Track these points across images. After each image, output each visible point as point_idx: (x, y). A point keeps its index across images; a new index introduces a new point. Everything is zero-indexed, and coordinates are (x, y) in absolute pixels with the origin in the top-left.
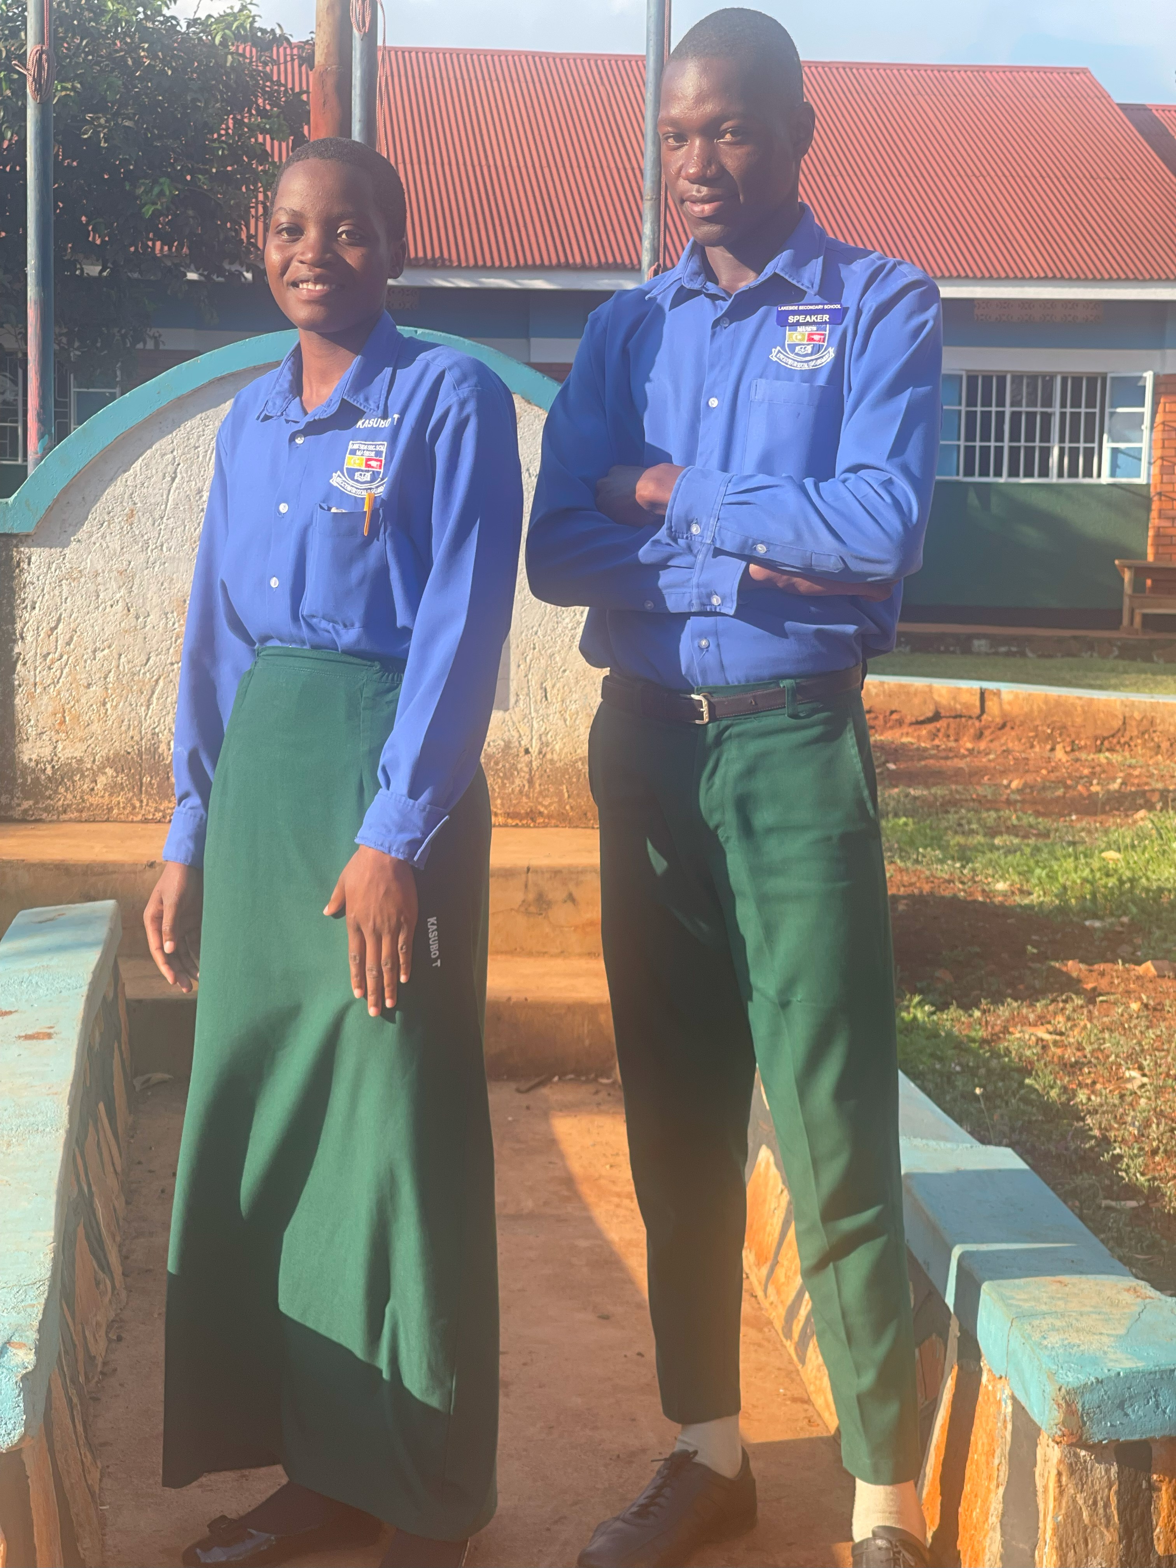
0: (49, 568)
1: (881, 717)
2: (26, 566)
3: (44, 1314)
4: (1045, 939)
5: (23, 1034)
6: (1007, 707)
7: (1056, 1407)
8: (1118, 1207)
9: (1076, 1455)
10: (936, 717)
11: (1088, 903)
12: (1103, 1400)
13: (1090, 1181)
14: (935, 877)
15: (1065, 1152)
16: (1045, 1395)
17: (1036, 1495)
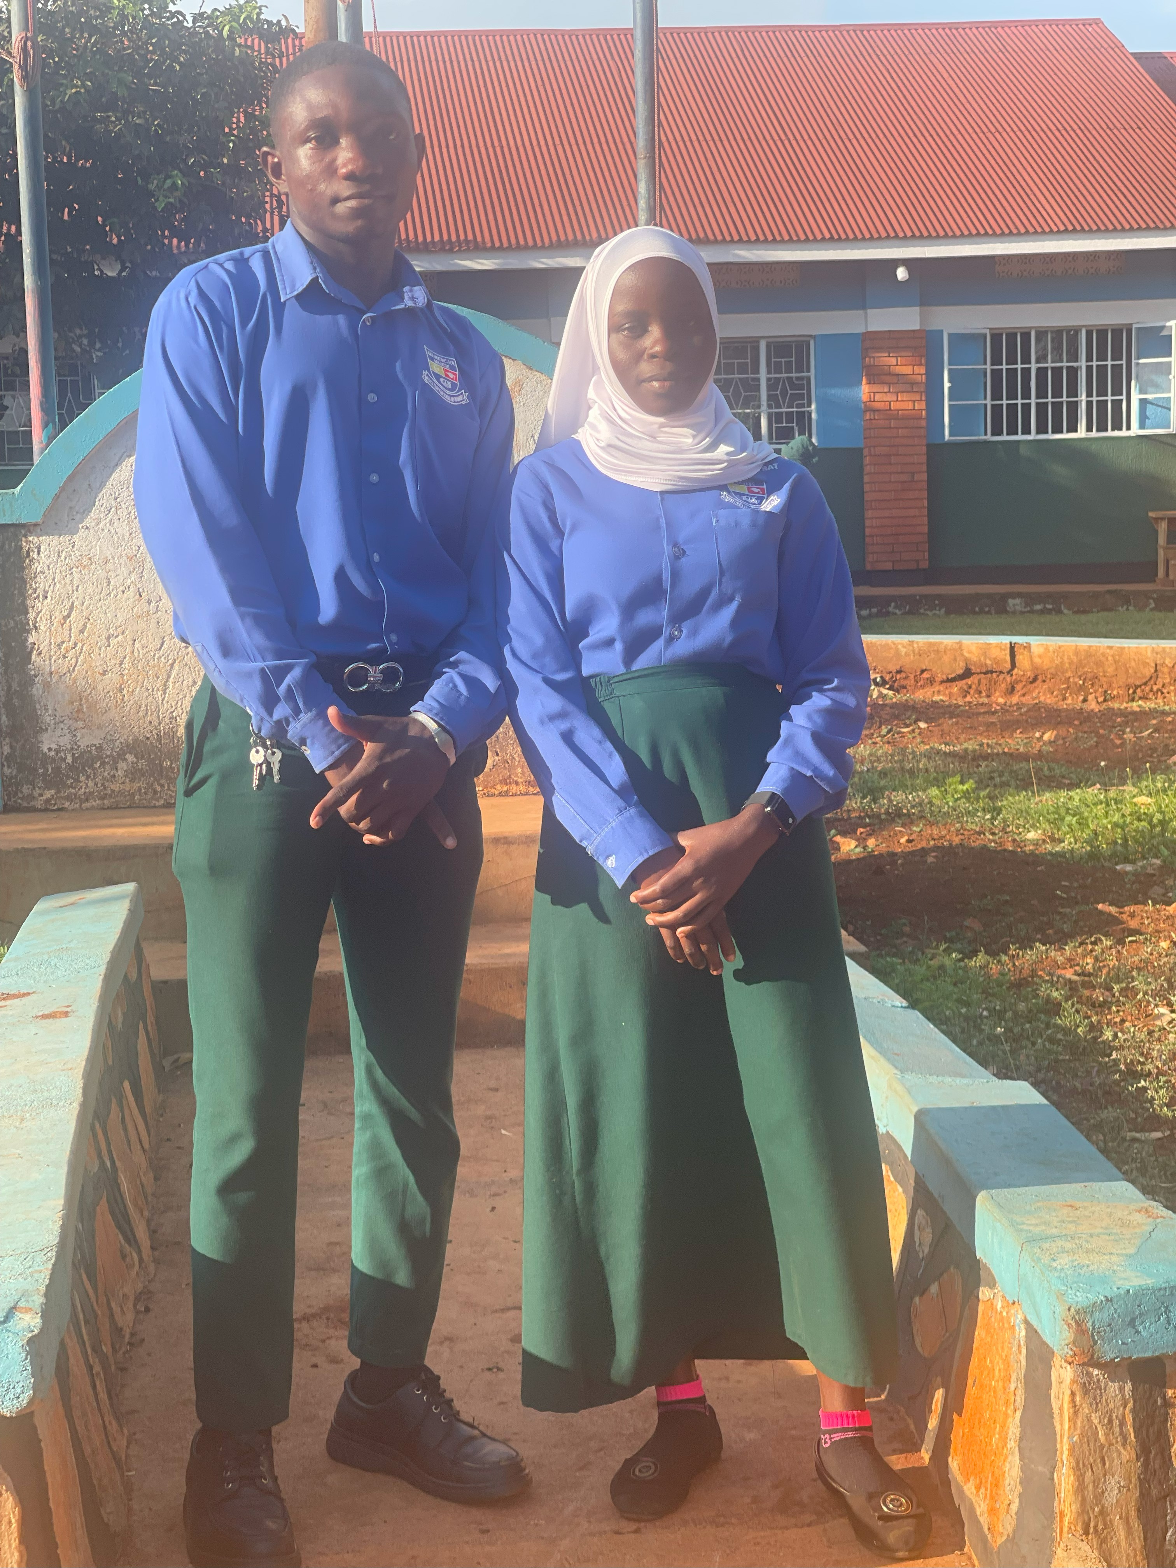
0: (59, 556)
1: (912, 676)
2: (35, 556)
3: (51, 1279)
4: (1076, 885)
5: (40, 1014)
6: (1037, 660)
7: (1066, 1327)
8: (1143, 1138)
9: (1089, 1375)
10: (967, 673)
11: (1119, 848)
12: (1113, 1318)
13: (1115, 1114)
14: (965, 830)
15: (1090, 1088)
16: (1056, 1316)
17: (1053, 1418)
